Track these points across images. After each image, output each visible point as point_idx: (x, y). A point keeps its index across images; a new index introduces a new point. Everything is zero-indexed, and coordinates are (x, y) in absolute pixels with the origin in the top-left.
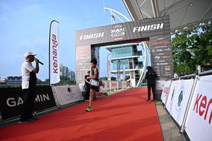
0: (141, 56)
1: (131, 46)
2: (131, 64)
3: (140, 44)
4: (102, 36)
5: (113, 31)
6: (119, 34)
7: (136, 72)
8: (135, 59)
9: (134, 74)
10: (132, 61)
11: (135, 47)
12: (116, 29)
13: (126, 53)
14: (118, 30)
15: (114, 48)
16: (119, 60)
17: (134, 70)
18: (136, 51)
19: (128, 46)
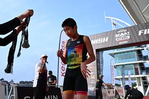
0: (147, 61)
1: (135, 50)
2: (136, 70)
3: (145, 48)
4: (107, 40)
5: (117, 36)
6: (123, 38)
7: (144, 78)
8: (141, 64)
9: (141, 81)
10: (138, 67)
11: (139, 52)
12: (121, 33)
13: (130, 58)
14: (122, 34)
15: (117, 53)
16: (123, 66)
17: (140, 76)
18: (142, 55)
19: (132, 51)
